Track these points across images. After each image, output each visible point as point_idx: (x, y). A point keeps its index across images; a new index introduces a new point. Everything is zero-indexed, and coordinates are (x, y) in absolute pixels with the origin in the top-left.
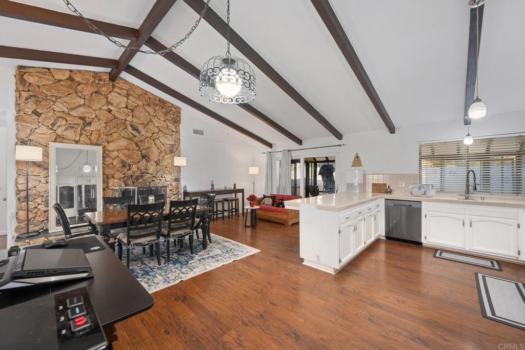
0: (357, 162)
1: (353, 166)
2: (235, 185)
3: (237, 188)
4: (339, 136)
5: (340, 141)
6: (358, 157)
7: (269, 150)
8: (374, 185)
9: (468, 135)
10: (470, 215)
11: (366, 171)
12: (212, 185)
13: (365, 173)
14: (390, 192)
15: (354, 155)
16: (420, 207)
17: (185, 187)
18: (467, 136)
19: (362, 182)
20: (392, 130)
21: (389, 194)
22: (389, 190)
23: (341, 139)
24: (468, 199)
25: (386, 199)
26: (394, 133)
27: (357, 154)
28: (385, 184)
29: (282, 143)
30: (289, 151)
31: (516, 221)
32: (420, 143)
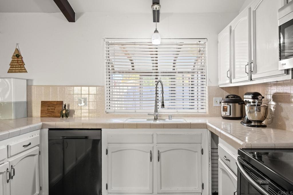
0: (17, 64)
1: (10, 71)
6: (18, 56)
8: (44, 104)
9: (156, 31)
10: (158, 143)
11: (32, 80)
13: (30, 84)
14: (67, 115)
16: (99, 138)
19: (25, 100)
21: (64, 118)
22: (64, 112)
24: (157, 119)
25: (50, 129)
26: (74, 21)
27: (17, 50)
28: (62, 102)
31: (200, 146)
32: (106, 40)
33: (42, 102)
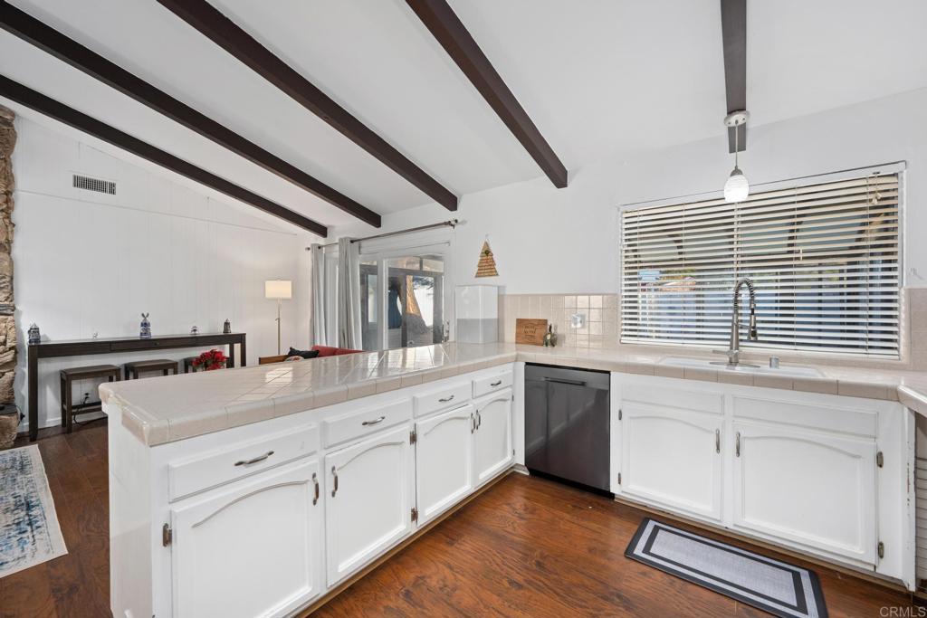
0: (487, 264)
1: (478, 275)
2: (227, 324)
3: (234, 330)
4: (450, 201)
5: (454, 212)
6: (487, 252)
7: (321, 240)
8: (520, 322)
9: (737, 172)
10: (736, 416)
11: (504, 287)
12: (145, 325)
13: (501, 293)
14: (553, 343)
15: (480, 250)
16: (606, 388)
17: (34, 331)
18: (733, 174)
19: (495, 316)
20: (558, 176)
21: (549, 347)
22: (549, 337)
23: (456, 209)
24: (736, 363)
25: (527, 364)
26: (566, 186)
27: (486, 244)
28: (546, 321)
29: (343, 224)
30: (352, 242)
31: (871, 443)
32: (623, 209)
33: (518, 320)
